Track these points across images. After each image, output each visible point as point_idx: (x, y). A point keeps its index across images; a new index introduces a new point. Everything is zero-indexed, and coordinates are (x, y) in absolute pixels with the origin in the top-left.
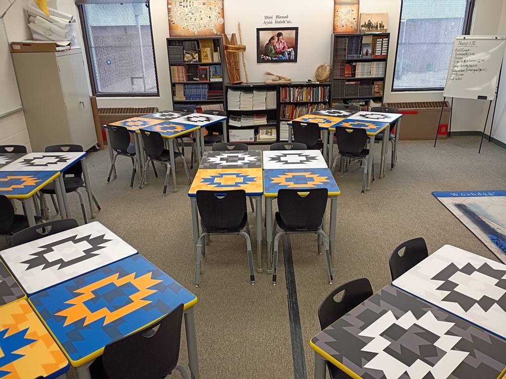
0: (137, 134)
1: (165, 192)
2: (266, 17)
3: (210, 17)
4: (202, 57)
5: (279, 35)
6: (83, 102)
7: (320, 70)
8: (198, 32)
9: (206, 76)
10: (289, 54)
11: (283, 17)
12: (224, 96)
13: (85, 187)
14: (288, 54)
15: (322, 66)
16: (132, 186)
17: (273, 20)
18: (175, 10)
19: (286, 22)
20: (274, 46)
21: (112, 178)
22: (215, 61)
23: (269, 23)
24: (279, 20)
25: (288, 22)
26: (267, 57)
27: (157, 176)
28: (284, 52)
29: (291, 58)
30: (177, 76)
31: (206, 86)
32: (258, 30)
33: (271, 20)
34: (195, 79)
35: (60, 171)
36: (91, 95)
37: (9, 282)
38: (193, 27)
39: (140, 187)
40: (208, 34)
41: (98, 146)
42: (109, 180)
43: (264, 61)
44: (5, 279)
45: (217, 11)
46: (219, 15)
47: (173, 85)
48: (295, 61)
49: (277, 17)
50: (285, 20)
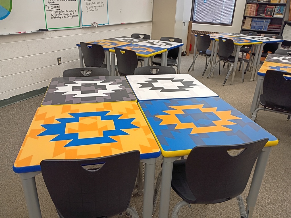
0: (216, 41)
1: (224, 83)
6: (185, 23)
9: (271, 13)
12: (281, 29)
13: (177, 66)
16: (203, 76)
21: (191, 70)
22: (281, 2)
27: (220, 74)
30: (249, 11)
31: (269, 20)
34: (262, 15)
35: (167, 49)
36: (190, 20)
37: (128, 90)
39: (208, 77)
41: (186, 52)
42: (189, 70)
44: (126, 89)
47: (245, 18)
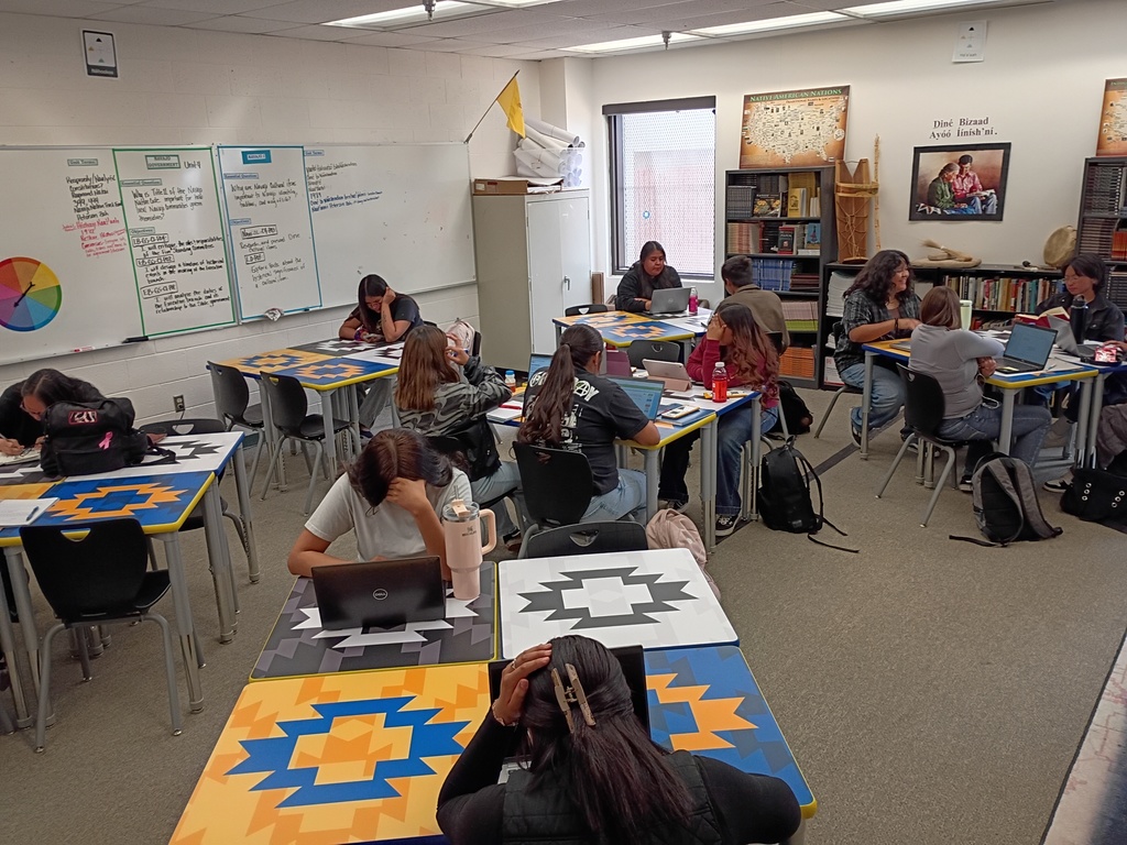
2: (938, 124)
3: (818, 129)
4: (790, 207)
5: (963, 161)
6: (568, 280)
7: (1054, 241)
8: (792, 158)
9: (791, 244)
10: (985, 201)
11: (976, 123)
12: (823, 286)
14: (983, 202)
15: (1060, 232)
17: (953, 130)
18: (756, 117)
19: (983, 133)
20: (950, 185)
22: (812, 216)
23: (944, 135)
24: (966, 128)
25: (987, 132)
26: (933, 209)
28: (972, 198)
29: (988, 212)
30: (737, 241)
31: (790, 264)
32: (918, 151)
33: (947, 129)
34: (773, 248)
38: (783, 148)
40: (809, 162)
43: (925, 217)
45: (834, 115)
46: (837, 124)
48: (998, 217)
49: (962, 122)
50: (980, 127)
